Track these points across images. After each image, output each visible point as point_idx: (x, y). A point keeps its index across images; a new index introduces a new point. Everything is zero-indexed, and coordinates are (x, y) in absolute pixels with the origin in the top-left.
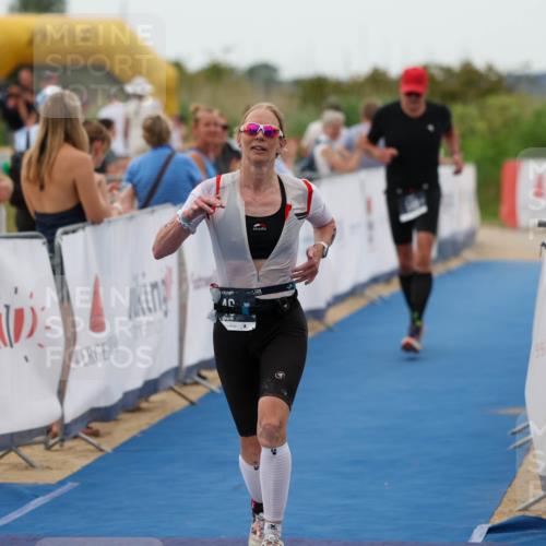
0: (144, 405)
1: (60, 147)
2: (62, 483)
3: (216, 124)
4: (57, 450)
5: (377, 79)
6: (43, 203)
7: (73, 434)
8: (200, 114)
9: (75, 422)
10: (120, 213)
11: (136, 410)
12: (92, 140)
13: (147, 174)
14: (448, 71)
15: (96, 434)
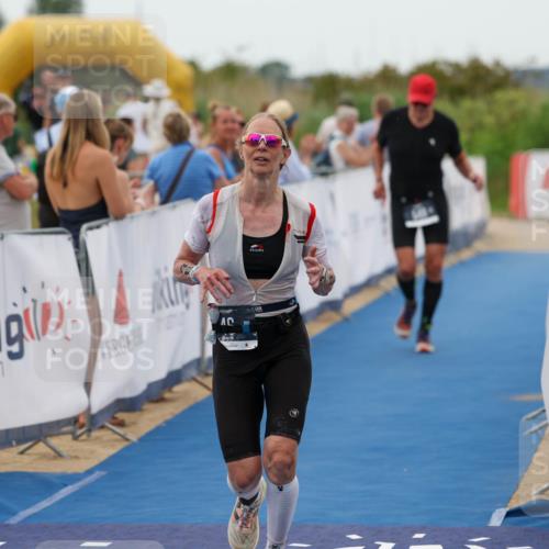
0: (167, 395)
1: (82, 144)
2: (90, 472)
3: (233, 121)
4: (84, 440)
5: (387, 76)
6: (67, 199)
7: (100, 424)
8: (219, 111)
9: (102, 412)
10: (143, 209)
11: (161, 400)
12: (114, 138)
13: (167, 171)
14: (457, 67)
15: (121, 424)
